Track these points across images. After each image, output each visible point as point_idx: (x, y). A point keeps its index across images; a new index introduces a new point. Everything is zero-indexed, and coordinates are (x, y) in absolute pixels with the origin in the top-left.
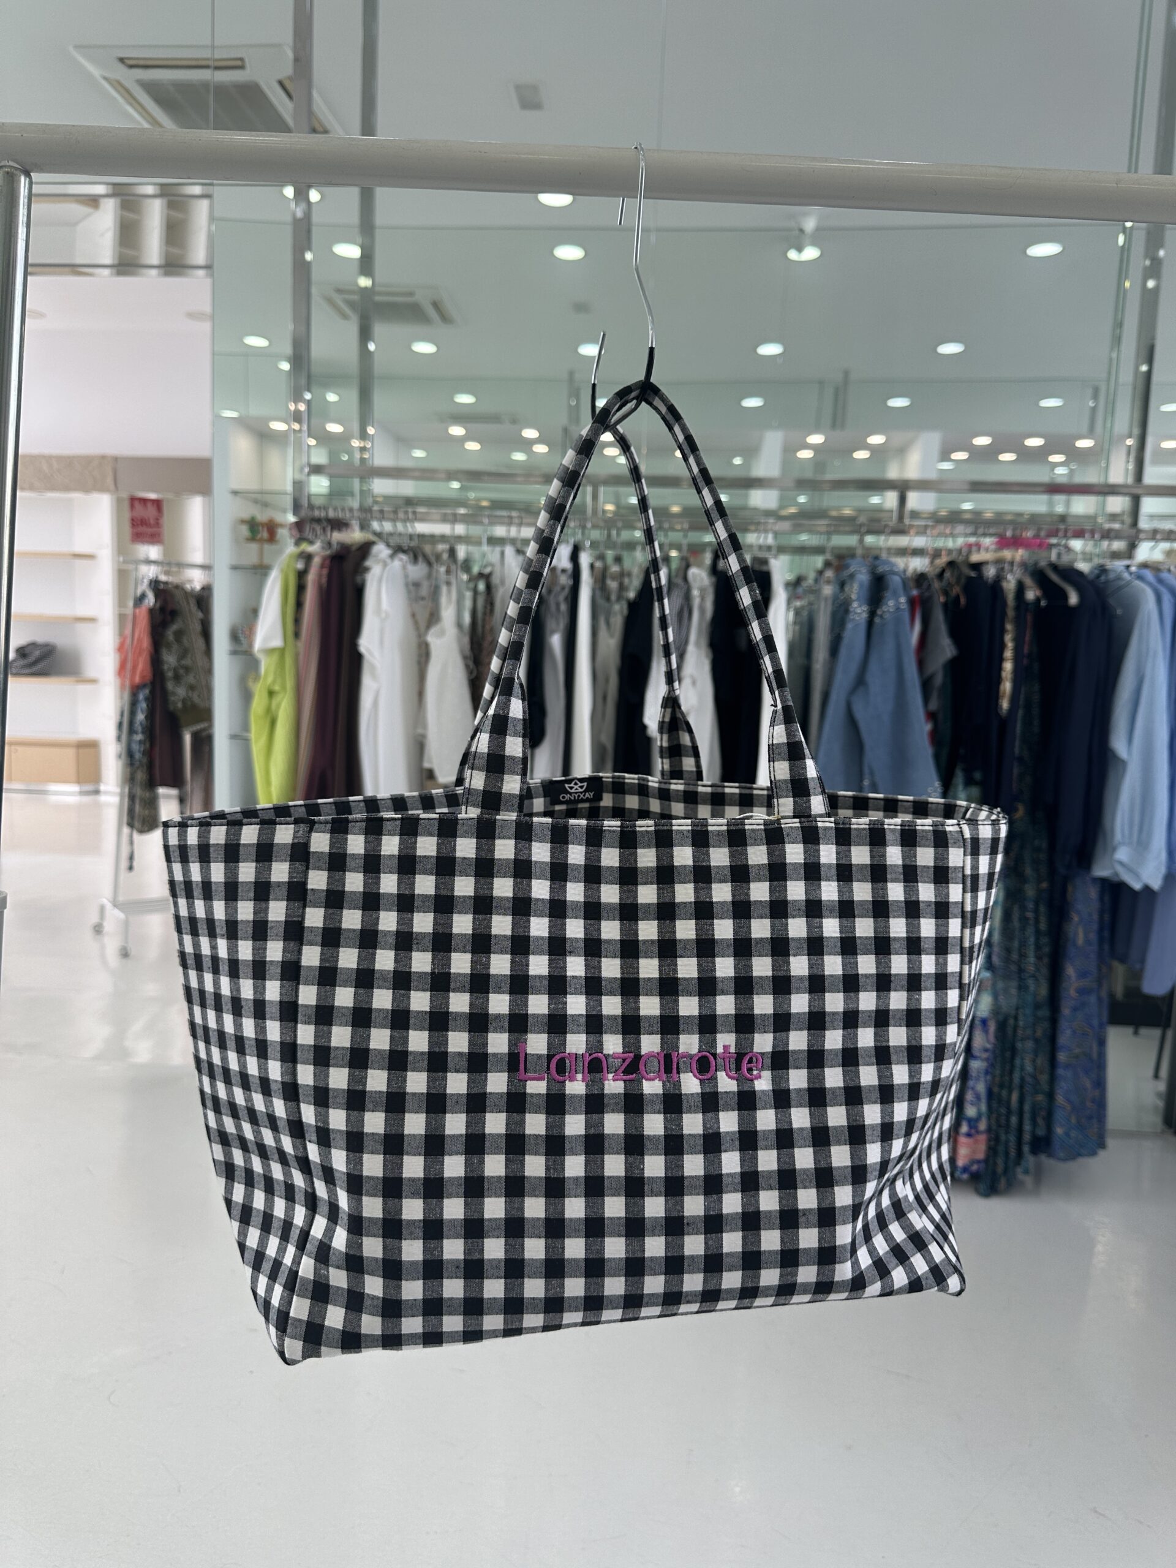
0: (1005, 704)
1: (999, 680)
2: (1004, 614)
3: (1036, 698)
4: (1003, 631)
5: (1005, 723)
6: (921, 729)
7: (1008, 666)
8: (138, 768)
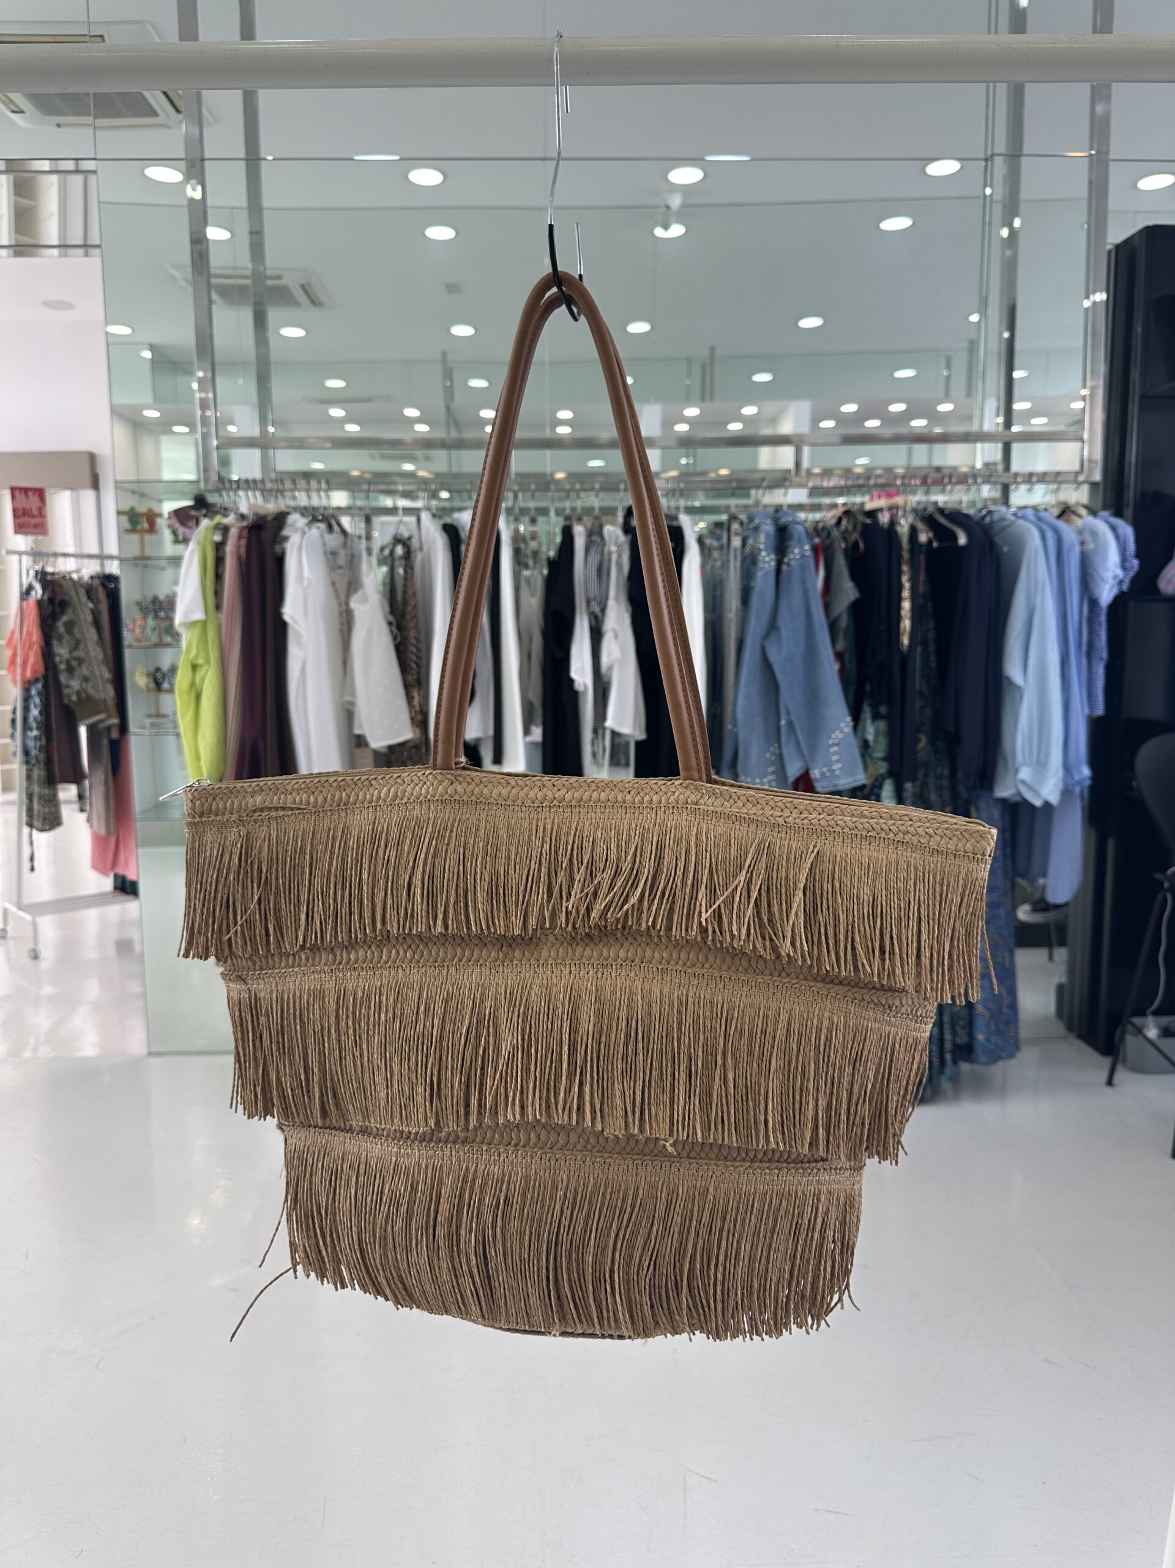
0: (906, 641)
1: (899, 619)
2: (900, 557)
3: (931, 635)
4: (900, 573)
5: (905, 660)
6: (830, 670)
7: (906, 605)
8: (34, 765)
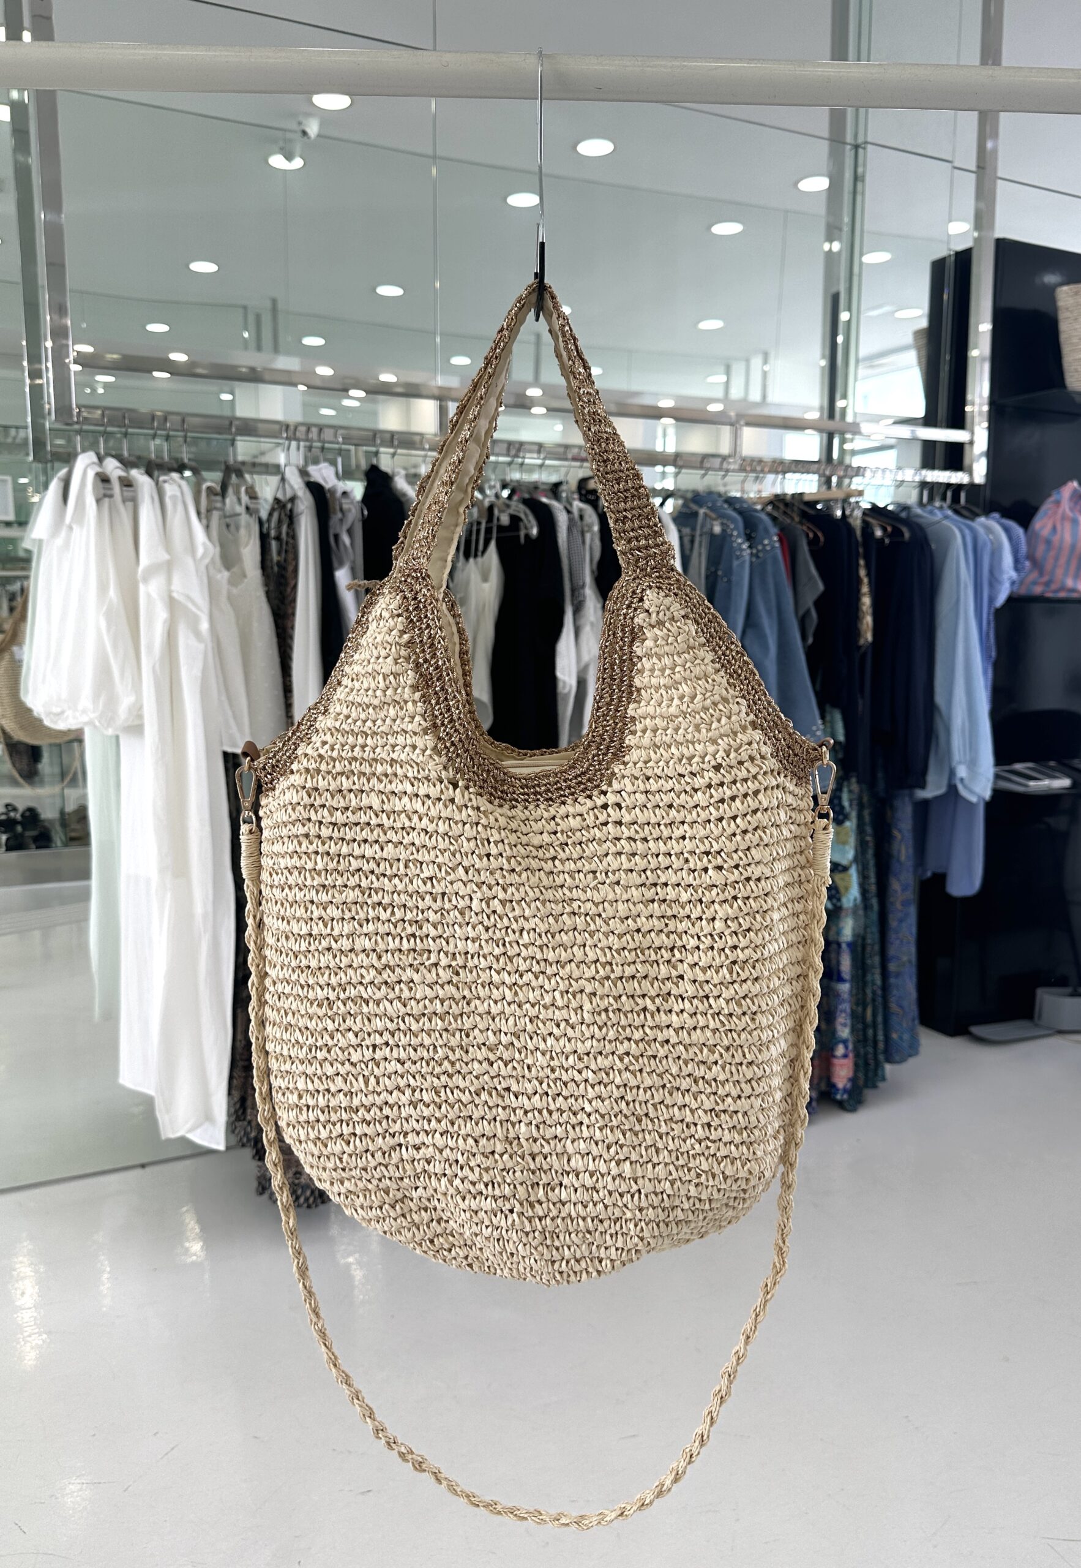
1: (858, 614)
2: (855, 550)
4: (859, 567)
7: (866, 601)
